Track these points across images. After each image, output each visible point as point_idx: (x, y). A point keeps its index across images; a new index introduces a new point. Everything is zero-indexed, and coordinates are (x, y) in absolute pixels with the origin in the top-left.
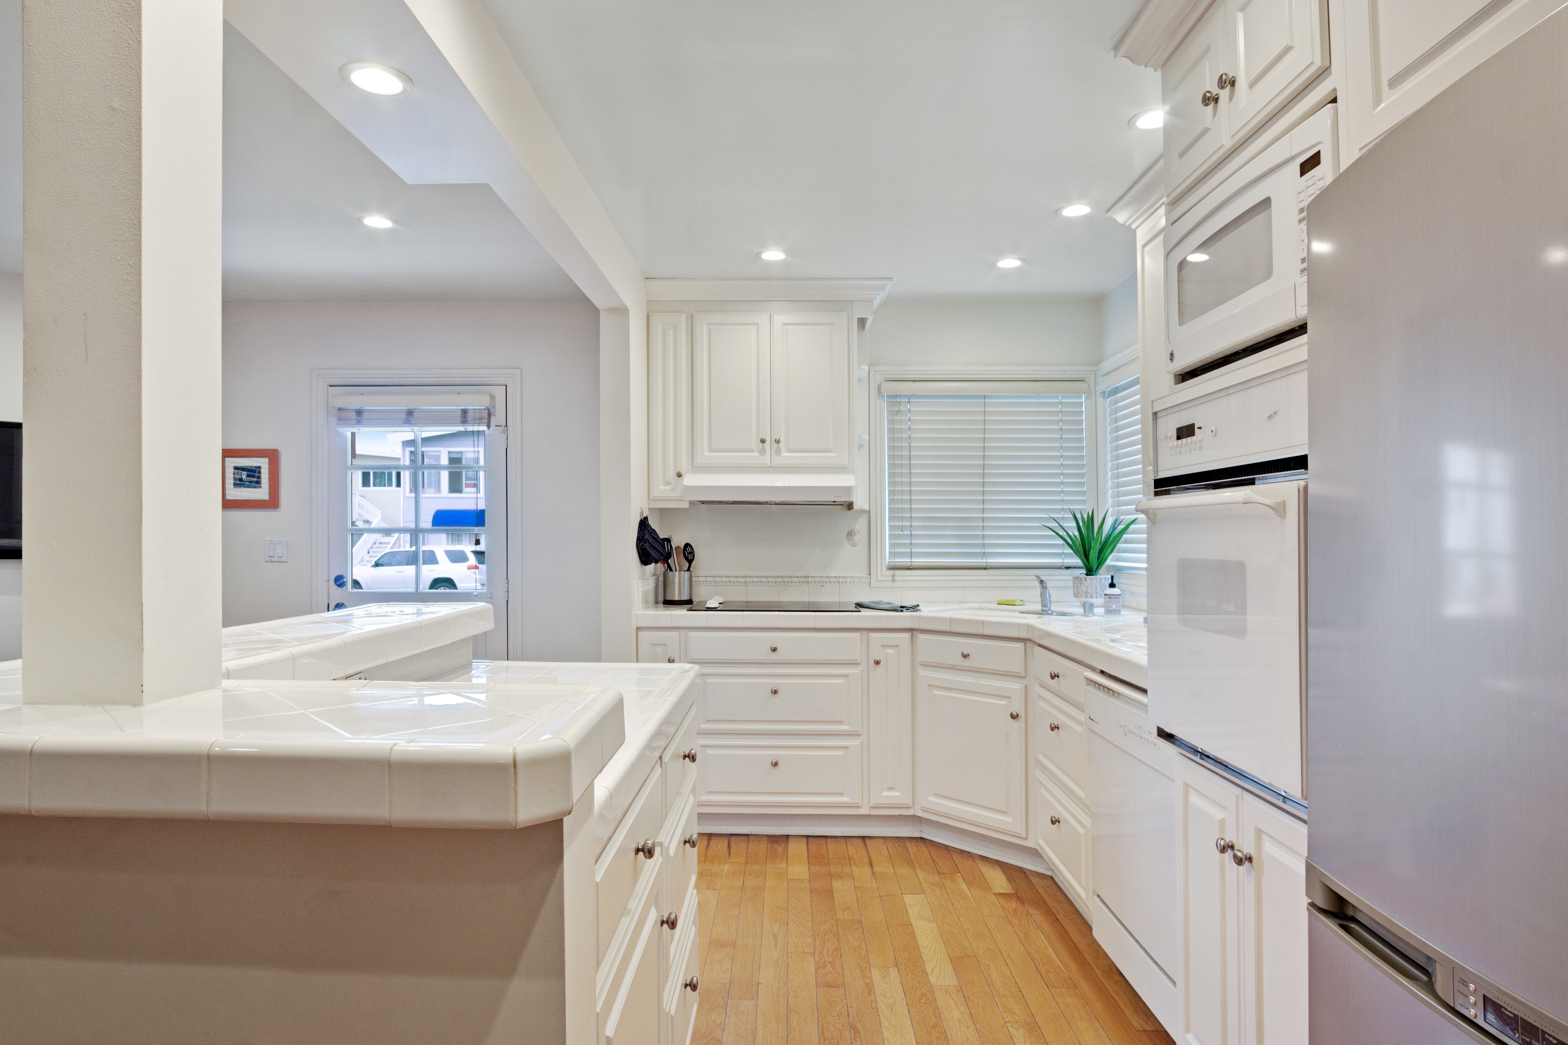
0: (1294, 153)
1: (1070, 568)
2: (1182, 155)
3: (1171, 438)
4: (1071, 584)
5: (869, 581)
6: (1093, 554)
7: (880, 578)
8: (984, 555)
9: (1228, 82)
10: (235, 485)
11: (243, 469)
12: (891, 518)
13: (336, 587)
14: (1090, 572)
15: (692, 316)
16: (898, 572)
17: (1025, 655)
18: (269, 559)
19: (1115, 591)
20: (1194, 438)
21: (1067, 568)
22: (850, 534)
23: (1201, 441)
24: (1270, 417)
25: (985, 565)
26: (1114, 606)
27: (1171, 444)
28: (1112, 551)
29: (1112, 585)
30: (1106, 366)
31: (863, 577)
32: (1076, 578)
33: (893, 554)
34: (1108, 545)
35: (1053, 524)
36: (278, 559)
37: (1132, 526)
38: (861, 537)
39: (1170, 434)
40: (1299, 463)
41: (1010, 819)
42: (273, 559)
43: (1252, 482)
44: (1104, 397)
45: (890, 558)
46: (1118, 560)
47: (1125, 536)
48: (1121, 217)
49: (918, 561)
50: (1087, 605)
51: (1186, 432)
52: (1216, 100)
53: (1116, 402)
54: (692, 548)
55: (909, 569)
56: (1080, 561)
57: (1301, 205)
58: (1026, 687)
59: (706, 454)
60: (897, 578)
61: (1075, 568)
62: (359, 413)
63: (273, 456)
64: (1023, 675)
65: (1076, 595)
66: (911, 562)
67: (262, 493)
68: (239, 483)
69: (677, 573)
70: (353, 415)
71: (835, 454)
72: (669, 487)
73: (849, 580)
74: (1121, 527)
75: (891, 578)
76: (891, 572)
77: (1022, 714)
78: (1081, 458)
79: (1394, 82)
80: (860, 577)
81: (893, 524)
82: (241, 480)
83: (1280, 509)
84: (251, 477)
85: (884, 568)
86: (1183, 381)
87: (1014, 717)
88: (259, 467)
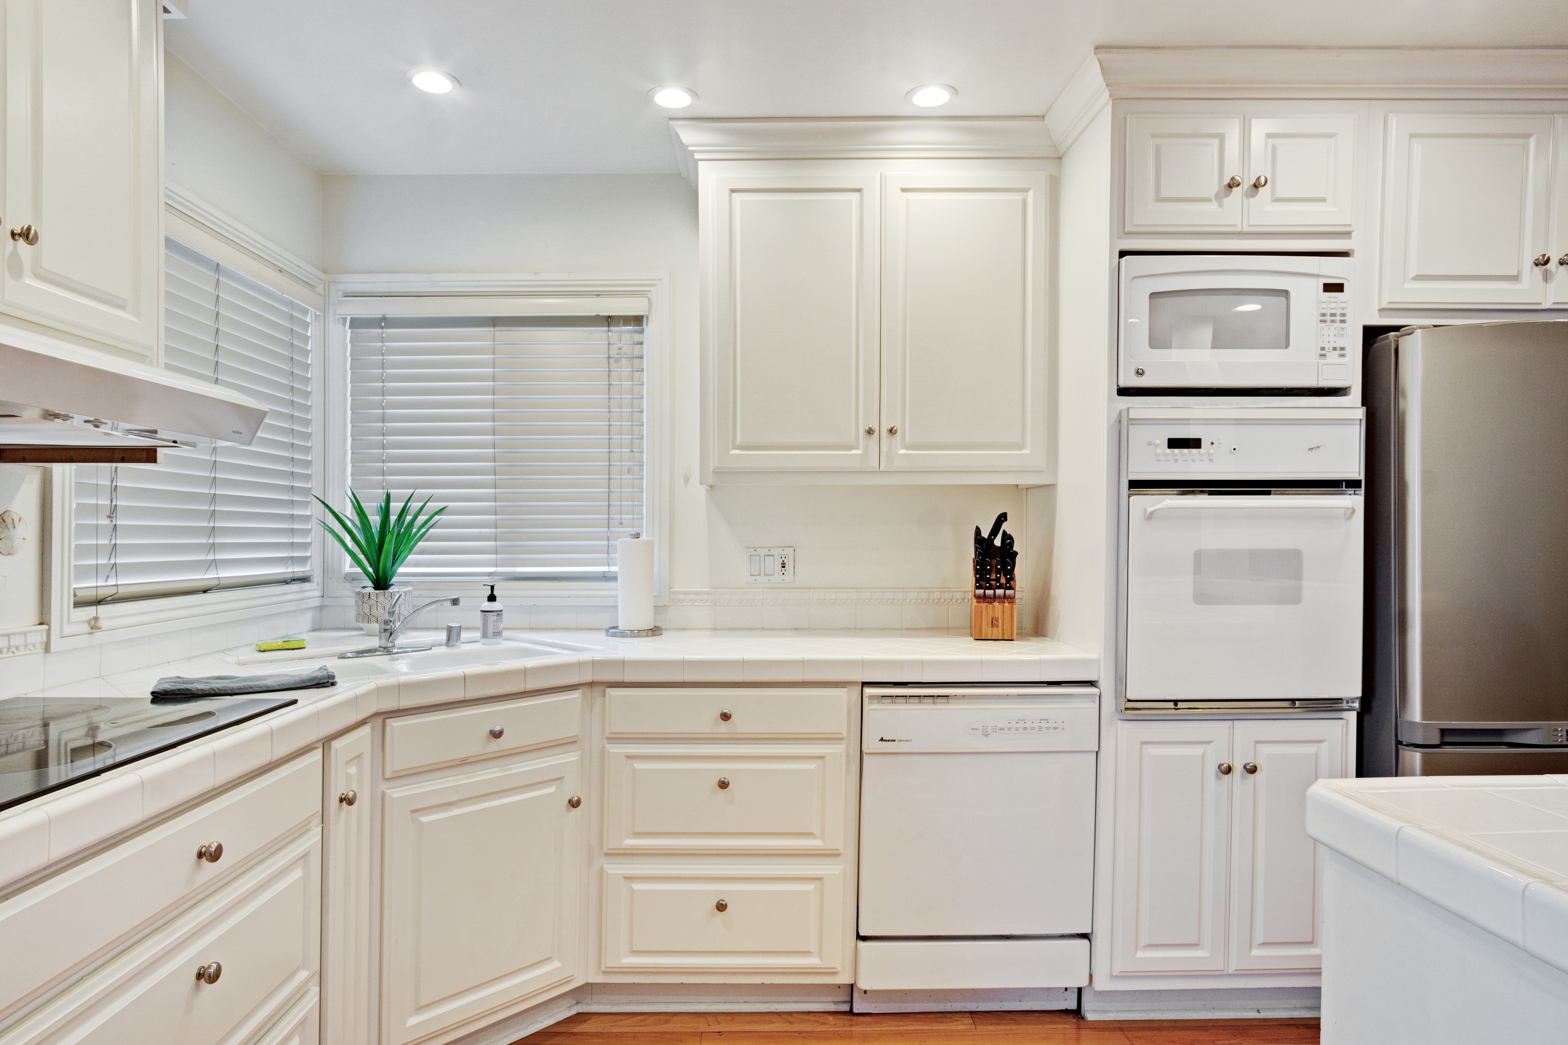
0: (1318, 273)
3: (1159, 446)
5: (45, 639)
7: (64, 630)
9: (1257, 185)
20: (1199, 450)
23: (1211, 455)
24: (1310, 449)
25: (217, 582)
29: (492, 598)
31: (31, 632)
33: (83, 572)
34: (405, 545)
39: (1157, 442)
44: (344, 325)
47: (428, 531)
49: (128, 582)
51: (1184, 443)
52: (1237, 187)
57: (1323, 311)
66: (117, 585)
74: (423, 518)
76: (86, 613)
79: (1418, 277)
80: (25, 634)
83: (1348, 513)
85: (73, 604)
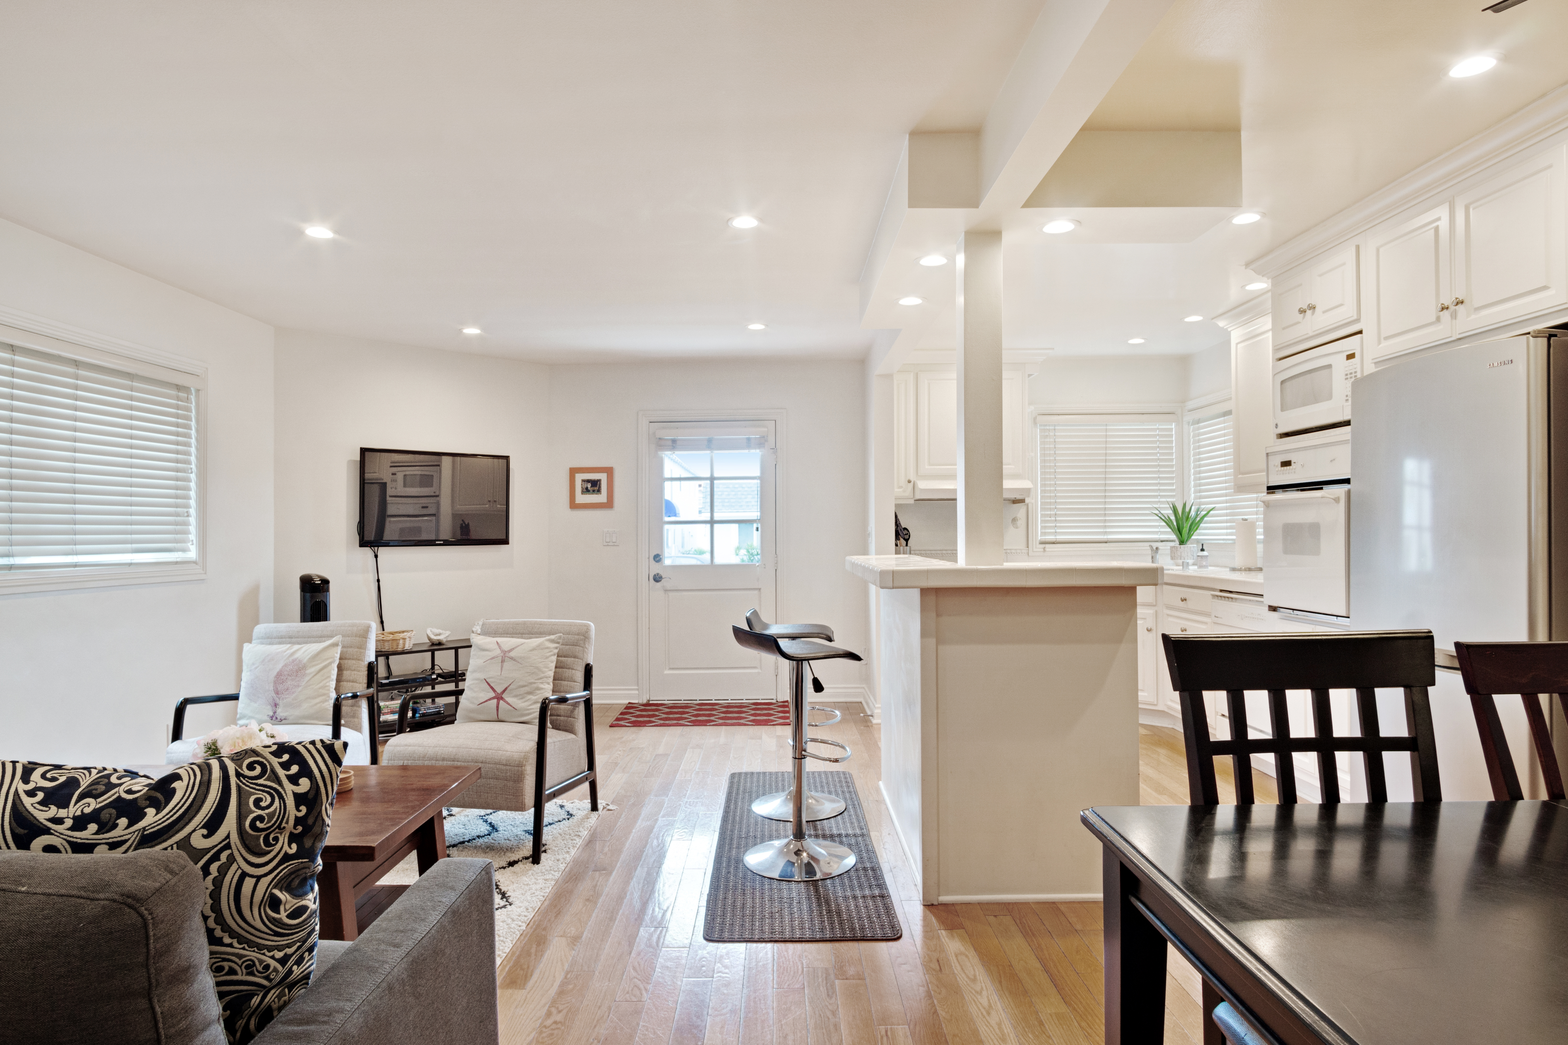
0: (1343, 350)
1: (1164, 541)
2: (1284, 329)
3: (1277, 466)
4: (1169, 552)
6: (1185, 531)
7: (1035, 550)
8: (1106, 533)
9: (1312, 308)
10: (583, 492)
11: (588, 481)
12: (1042, 509)
13: (654, 562)
14: (1182, 542)
15: (917, 374)
16: (1047, 546)
17: (1156, 592)
18: (607, 544)
19: (1205, 553)
20: (1291, 467)
21: (1162, 541)
22: (1014, 520)
23: (1295, 469)
24: (1331, 461)
25: (1106, 540)
26: (1204, 563)
27: (1277, 469)
28: (1197, 529)
29: (1202, 550)
30: (1191, 404)
32: (1172, 547)
33: (1043, 534)
34: (1195, 525)
35: (1157, 512)
36: (613, 544)
37: (1211, 512)
38: (1022, 523)
39: (1276, 464)
40: (1347, 481)
41: (1146, 694)
42: (609, 544)
43: (1322, 489)
44: (1189, 425)
45: (1041, 536)
46: (1199, 535)
47: (1206, 519)
48: (1221, 323)
49: (1060, 538)
50: (1185, 564)
51: (1286, 464)
52: (1305, 312)
53: (1199, 429)
54: (908, 531)
55: (1054, 543)
56: (1175, 536)
57: (1346, 373)
58: (1156, 611)
59: (927, 467)
60: (1047, 550)
61: (1167, 541)
62: (674, 441)
63: (609, 471)
64: (1155, 604)
65: (1172, 558)
66: (1056, 538)
67: (602, 498)
68: (586, 491)
69: (902, 548)
70: (670, 443)
71: (1013, 467)
72: (901, 490)
73: (1013, 551)
74: (1204, 513)
75: (1042, 550)
76: (1043, 546)
77: (1154, 628)
78: (1172, 466)
79: (1386, 338)
81: (1044, 513)
82: (587, 488)
83: (1337, 500)
84: (594, 486)
85: (1038, 543)
86: (1281, 438)
87: (1149, 630)
88: (599, 481)
